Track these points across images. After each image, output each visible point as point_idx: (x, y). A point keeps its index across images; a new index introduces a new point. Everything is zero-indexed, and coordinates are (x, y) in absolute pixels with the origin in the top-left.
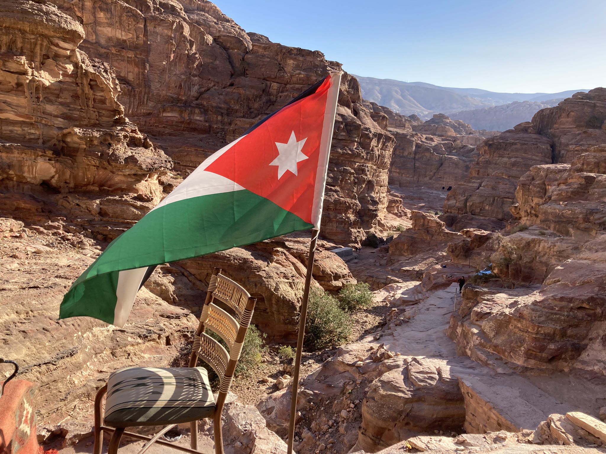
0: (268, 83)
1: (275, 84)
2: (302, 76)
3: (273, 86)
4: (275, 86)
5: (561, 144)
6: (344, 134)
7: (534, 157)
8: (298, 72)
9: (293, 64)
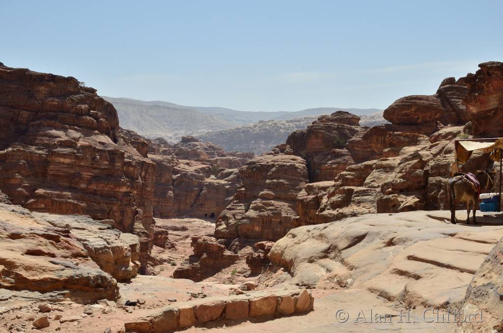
0: (16, 111)
1: (25, 112)
2: (56, 103)
3: (22, 115)
4: (25, 114)
5: (314, 163)
6: (107, 163)
7: (294, 177)
8: (51, 99)
9: (45, 90)
